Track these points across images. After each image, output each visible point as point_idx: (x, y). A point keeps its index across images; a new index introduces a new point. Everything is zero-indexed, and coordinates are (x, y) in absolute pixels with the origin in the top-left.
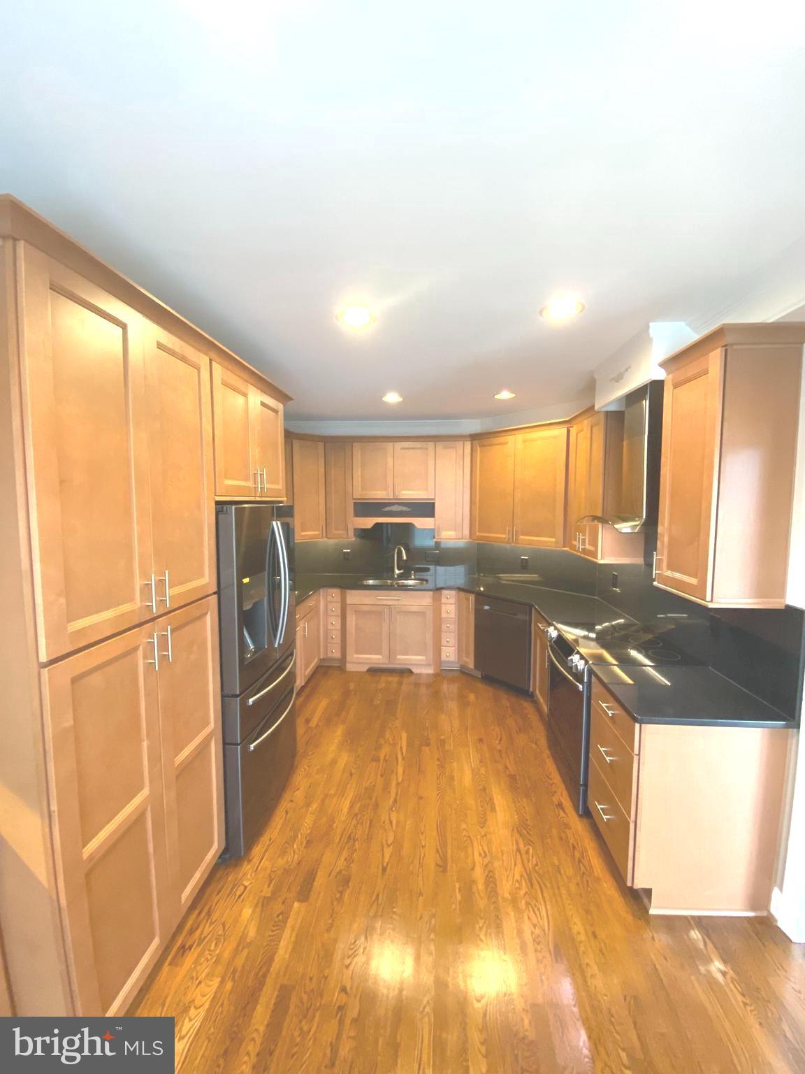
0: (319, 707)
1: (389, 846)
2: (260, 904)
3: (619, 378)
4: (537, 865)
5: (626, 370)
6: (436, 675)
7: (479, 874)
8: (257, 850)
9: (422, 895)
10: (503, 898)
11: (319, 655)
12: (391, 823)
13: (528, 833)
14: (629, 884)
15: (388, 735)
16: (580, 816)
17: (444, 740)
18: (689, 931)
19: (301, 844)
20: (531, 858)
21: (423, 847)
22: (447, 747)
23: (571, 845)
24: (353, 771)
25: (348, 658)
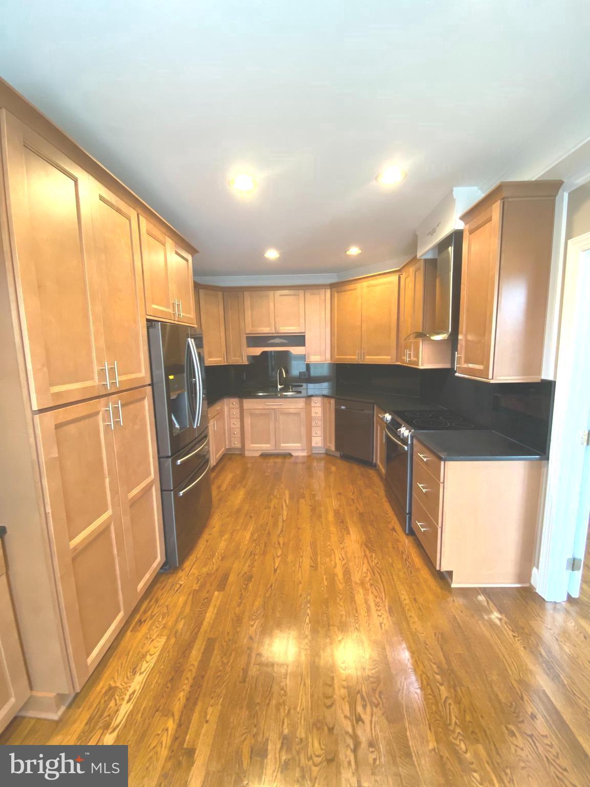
0: (227, 478)
1: (278, 557)
2: (192, 594)
3: (433, 232)
4: (378, 563)
5: (438, 225)
6: (309, 457)
7: (339, 571)
8: (187, 564)
9: (301, 583)
10: (356, 583)
11: (225, 447)
12: (279, 543)
13: (372, 545)
14: (438, 568)
15: (276, 492)
16: (407, 535)
17: (314, 494)
18: (477, 596)
19: (218, 558)
20: (374, 559)
21: (302, 557)
22: (317, 498)
23: (400, 552)
24: (252, 515)
25: (246, 447)
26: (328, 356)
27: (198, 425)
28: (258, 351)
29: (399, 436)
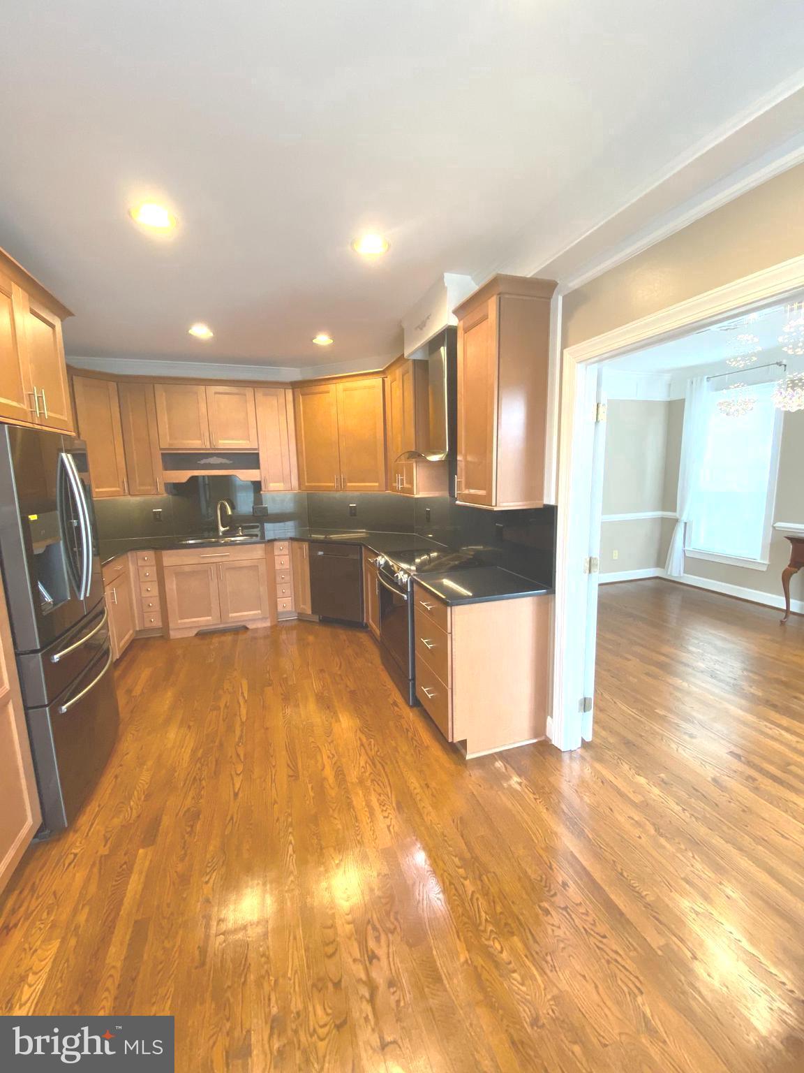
0: (142, 676)
1: (239, 775)
2: (97, 865)
3: (422, 326)
4: (378, 751)
5: (428, 318)
6: (273, 628)
7: (329, 773)
8: (84, 820)
9: (277, 803)
10: (352, 783)
11: (134, 626)
12: (238, 755)
13: (369, 730)
14: (450, 740)
15: (227, 686)
16: (411, 707)
17: (286, 678)
19: (139, 799)
20: (373, 747)
21: (274, 767)
22: (290, 683)
23: (405, 730)
24: (191, 724)
25: (171, 625)
26: (295, 482)
27: (88, 595)
28: (183, 476)
29: (397, 583)
